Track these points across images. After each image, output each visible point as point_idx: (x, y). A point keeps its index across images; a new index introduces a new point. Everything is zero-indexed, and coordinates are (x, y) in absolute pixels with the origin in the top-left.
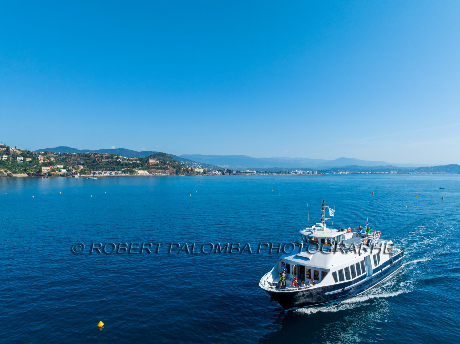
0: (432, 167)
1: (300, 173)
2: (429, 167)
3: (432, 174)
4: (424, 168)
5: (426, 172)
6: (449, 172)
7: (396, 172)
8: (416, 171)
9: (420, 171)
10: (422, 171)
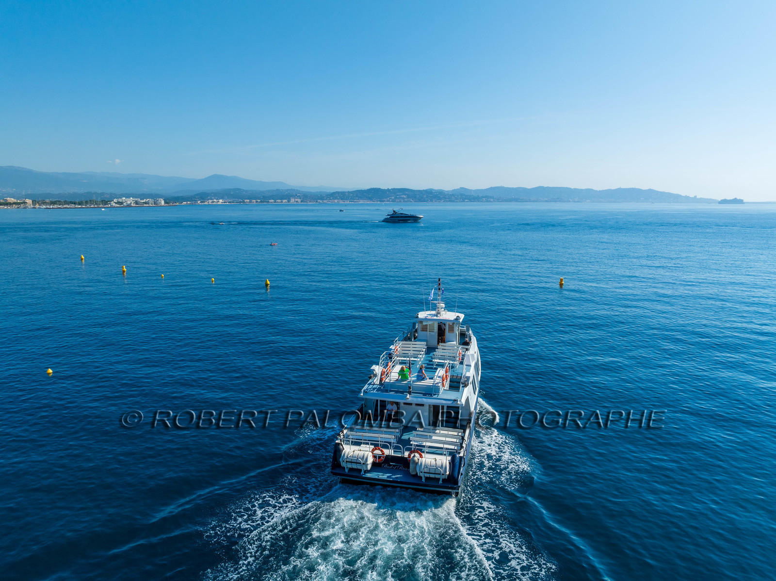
0: (349, 192)
1: (129, 202)
2: (346, 192)
3: (348, 202)
4: (338, 193)
5: (342, 199)
6: (370, 199)
7: (299, 200)
8: (328, 197)
9: (333, 199)
10: (336, 198)
